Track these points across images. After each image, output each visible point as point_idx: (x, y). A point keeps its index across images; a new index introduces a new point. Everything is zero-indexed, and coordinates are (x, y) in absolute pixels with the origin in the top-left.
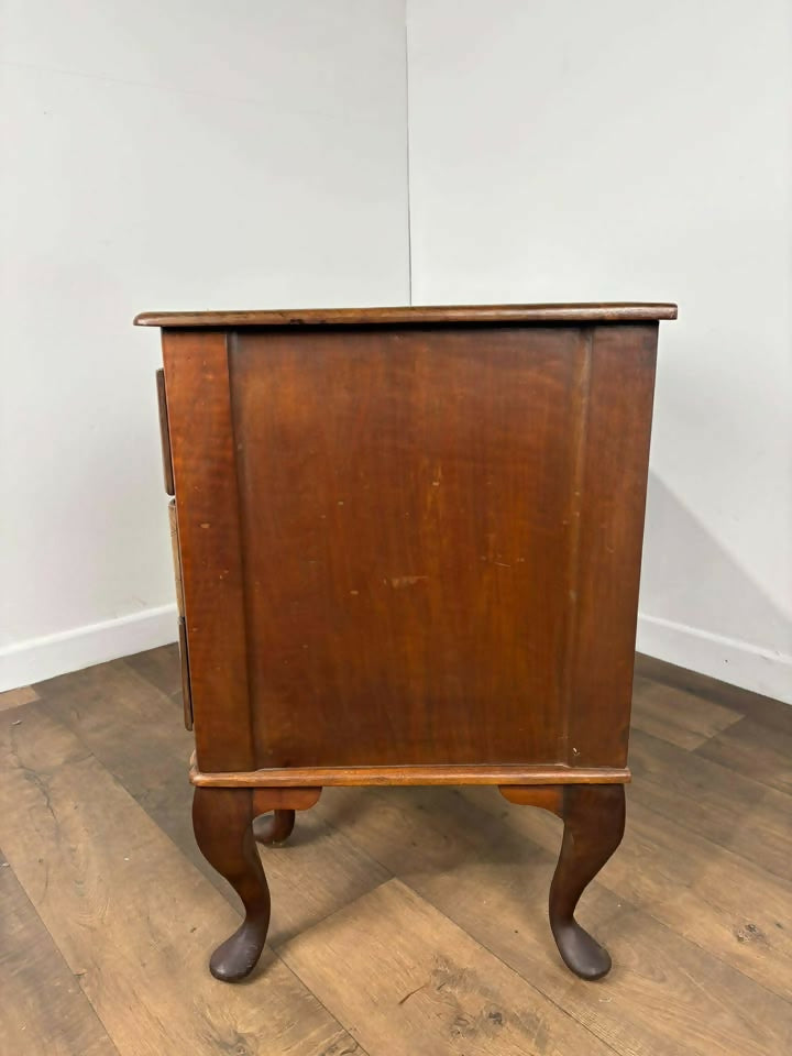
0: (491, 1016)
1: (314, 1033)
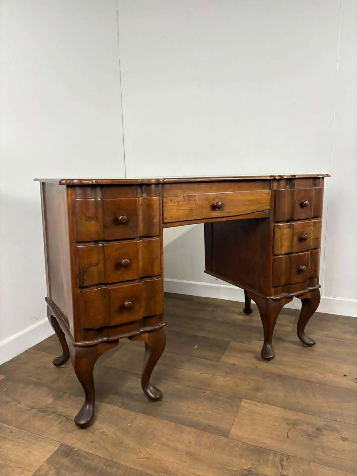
0: (317, 430)
1: (271, 458)
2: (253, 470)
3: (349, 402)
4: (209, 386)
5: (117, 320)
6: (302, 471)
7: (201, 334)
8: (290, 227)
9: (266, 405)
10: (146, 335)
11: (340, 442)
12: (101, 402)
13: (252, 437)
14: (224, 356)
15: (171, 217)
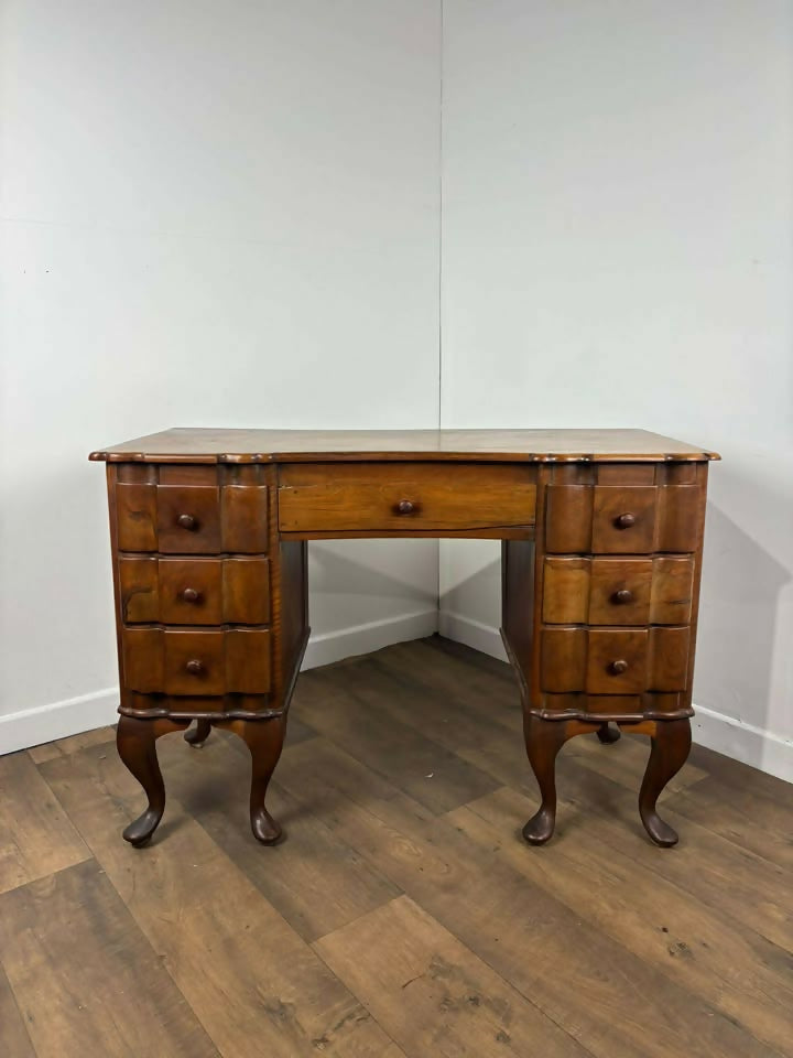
0: (471, 999)
1: (337, 1005)
2: (290, 1009)
3: (606, 980)
4: (373, 851)
5: (177, 687)
6: (361, 1048)
7: (466, 755)
8: (588, 567)
9: (431, 920)
10: (240, 724)
11: (489, 1038)
12: (195, 817)
13: (347, 960)
14: (462, 807)
15: (296, 523)
